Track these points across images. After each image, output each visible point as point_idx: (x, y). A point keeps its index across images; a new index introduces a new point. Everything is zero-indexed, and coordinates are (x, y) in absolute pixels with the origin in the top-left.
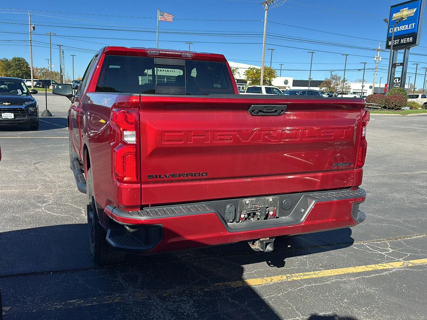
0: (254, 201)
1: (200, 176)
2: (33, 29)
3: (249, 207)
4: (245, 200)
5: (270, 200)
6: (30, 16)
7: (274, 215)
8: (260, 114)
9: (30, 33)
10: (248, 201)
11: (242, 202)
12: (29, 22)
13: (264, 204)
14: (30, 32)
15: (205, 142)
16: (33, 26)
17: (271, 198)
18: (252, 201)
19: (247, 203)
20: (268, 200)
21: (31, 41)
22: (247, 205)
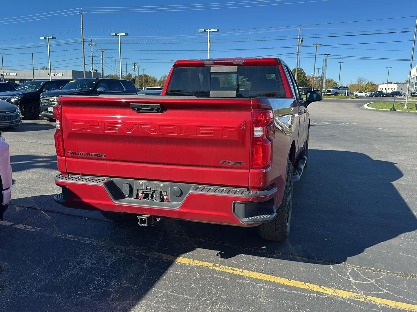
0: (147, 183)
1: (100, 156)
2: (301, 42)
3: (143, 188)
4: (140, 181)
5: (161, 185)
6: (300, 30)
7: (167, 199)
8: (141, 111)
9: (298, 46)
10: (142, 183)
11: (137, 183)
12: (299, 36)
13: (157, 188)
14: (298, 45)
15: (99, 131)
16: (302, 39)
17: (162, 184)
18: (145, 183)
19: (141, 184)
20: (159, 185)
21: (298, 53)
22: (142, 186)
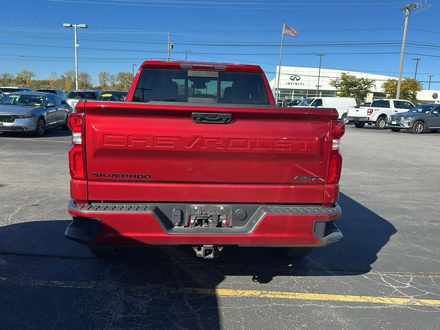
0: (203, 207)
1: (143, 178)
2: (172, 47)
3: (198, 213)
4: (194, 205)
5: (221, 209)
6: (170, 35)
7: (227, 224)
8: (203, 121)
9: (169, 52)
10: (197, 207)
11: (190, 208)
12: (169, 41)
13: (215, 212)
14: (169, 50)
15: (146, 146)
16: (172, 45)
17: (222, 206)
18: (200, 207)
19: (195, 208)
20: (219, 208)
21: (169, 59)
22: (196, 210)
